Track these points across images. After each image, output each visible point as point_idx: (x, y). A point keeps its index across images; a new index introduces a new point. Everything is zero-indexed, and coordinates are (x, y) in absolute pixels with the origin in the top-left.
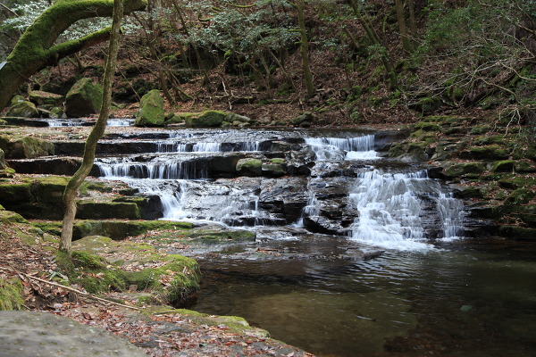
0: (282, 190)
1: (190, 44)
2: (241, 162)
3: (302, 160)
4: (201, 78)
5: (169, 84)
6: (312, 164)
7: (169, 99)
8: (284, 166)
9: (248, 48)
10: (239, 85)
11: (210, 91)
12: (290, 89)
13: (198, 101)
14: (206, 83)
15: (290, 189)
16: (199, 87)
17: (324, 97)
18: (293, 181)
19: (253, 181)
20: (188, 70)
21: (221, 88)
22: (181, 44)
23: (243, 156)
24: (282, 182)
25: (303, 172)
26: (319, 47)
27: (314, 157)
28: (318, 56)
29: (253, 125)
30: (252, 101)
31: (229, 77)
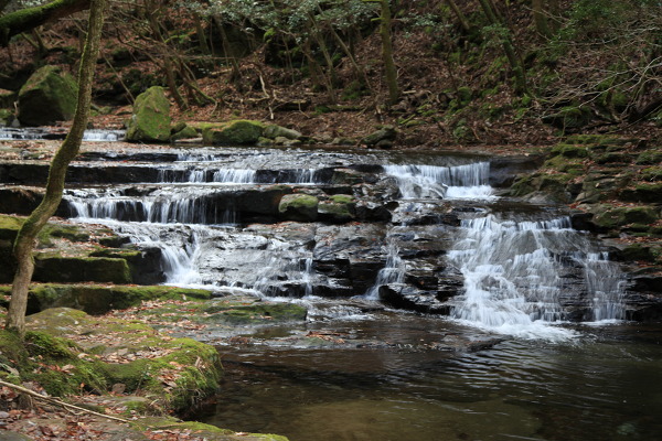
0: (348, 243)
1: (212, 19)
2: (286, 200)
3: (379, 198)
4: (228, 70)
5: (179, 78)
6: (394, 205)
7: (178, 100)
8: (352, 207)
9: (300, 27)
10: (285, 83)
11: (241, 90)
12: (363, 90)
13: (222, 105)
14: (235, 78)
15: (360, 241)
16: (224, 84)
17: (415, 103)
18: (365, 230)
19: (305, 228)
20: (208, 58)
21: (257, 86)
22: (197, 18)
23: (289, 191)
24: (347, 231)
25: (381, 217)
26: (408, 26)
27: (397, 194)
28: (406, 40)
29: (306, 143)
30: (304, 107)
31: (270, 70)
